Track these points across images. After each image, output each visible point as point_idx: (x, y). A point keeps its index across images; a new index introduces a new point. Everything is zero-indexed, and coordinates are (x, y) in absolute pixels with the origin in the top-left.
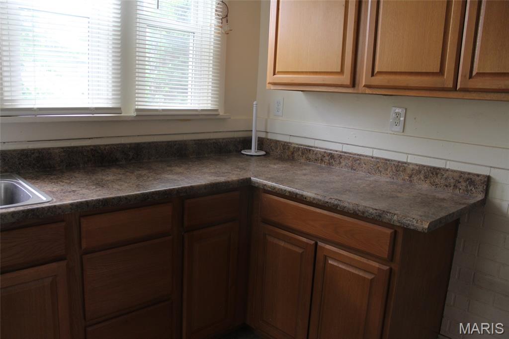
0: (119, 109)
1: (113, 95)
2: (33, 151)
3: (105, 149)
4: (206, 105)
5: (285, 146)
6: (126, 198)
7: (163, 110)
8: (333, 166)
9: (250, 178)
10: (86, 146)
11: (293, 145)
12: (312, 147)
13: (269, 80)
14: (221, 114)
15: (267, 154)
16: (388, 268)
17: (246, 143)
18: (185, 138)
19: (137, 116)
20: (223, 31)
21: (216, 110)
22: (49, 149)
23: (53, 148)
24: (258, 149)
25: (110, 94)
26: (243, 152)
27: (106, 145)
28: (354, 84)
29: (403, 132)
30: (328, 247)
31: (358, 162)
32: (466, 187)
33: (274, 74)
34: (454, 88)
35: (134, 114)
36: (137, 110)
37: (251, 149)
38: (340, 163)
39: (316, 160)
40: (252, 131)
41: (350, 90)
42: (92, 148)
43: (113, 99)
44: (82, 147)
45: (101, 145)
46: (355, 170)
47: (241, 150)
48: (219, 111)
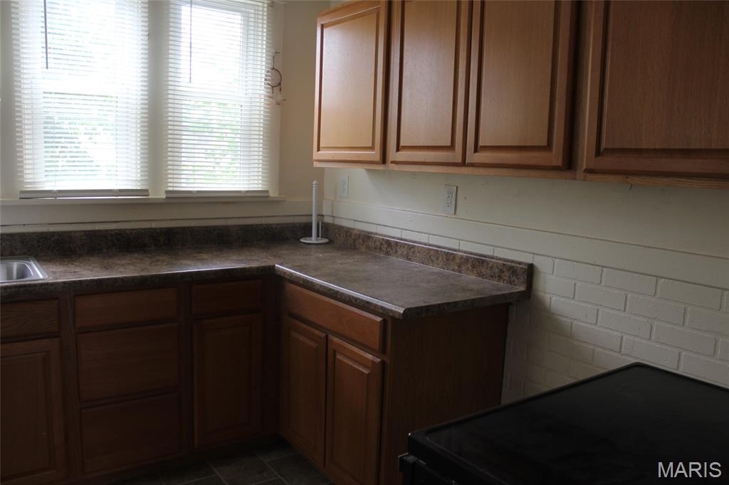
0: (147, 190)
1: (141, 176)
2: (53, 234)
3: (131, 233)
4: (256, 186)
5: (348, 231)
6: (122, 279)
7: (198, 192)
8: (390, 255)
9: (274, 266)
10: (111, 230)
11: (355, 232)
12: (372, 233)
13: (315, 157)
14: (271, 195)
15: (331, 242)
16: (379, 360)
17: (306, 229)
18: (230, 222)
19: (167, 198)
20: (274, 102)
21: (267, 191)
22: (70, 232)
23: (75, 232)
24: (322, 237)
25: (139, 175)
26: (301, 240)
27: (133, 230)
28: (384, 160)
29: (455, 214)
30: (336, 340)
31: (412, 250)
32: (510, 277)
33: (318, 150)
34: (463, 164)
35: (164, 196)
36: (167, 192)
37: (311, 236)
38: (396, 252)
39: (375, 249)
40: (312, 215)
41: (381, 167)
42: (117, 231)
43: (141, 180)
44: (106, 231)
45: (127, 229)
46: (410, 260)
47: (301, 237)
48: (270, 192)
